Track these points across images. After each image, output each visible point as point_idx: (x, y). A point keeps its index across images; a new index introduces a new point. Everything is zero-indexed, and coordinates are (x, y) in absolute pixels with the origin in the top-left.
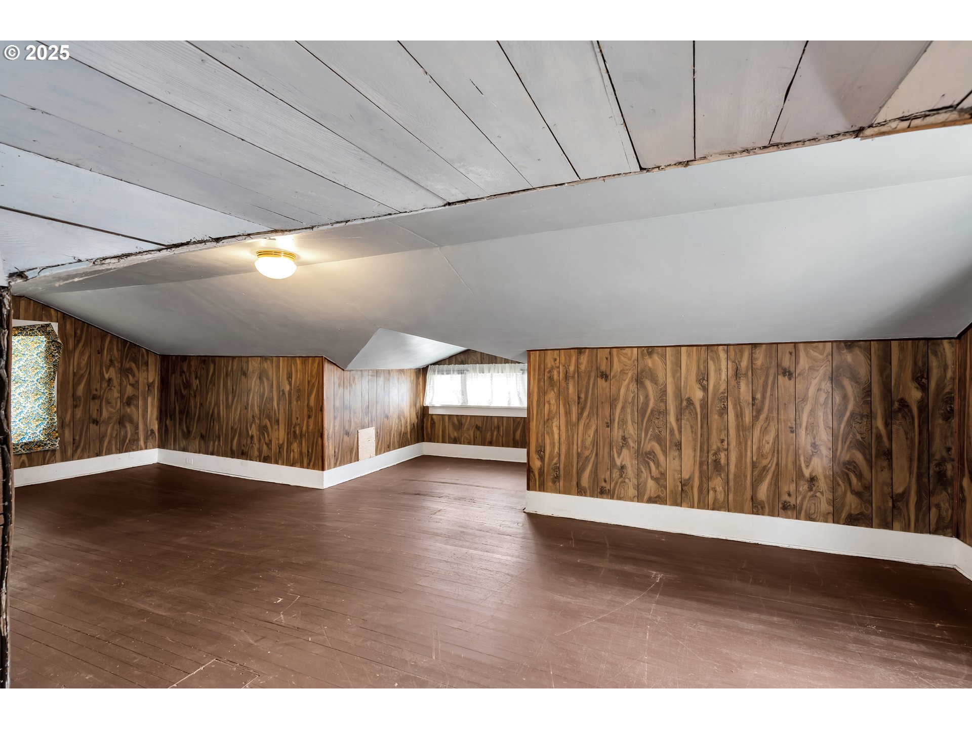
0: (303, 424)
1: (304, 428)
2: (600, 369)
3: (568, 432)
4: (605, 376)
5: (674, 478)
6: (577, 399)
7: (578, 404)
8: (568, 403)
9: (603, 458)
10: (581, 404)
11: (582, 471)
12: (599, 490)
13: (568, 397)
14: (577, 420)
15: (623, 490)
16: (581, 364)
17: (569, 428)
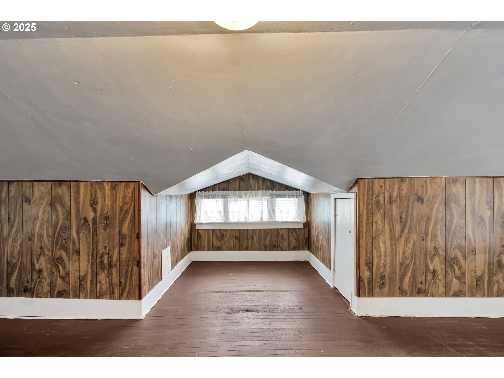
0: (113, 253)
1: (115, 257)
2: (417, 194)
3: (392, 246)
4: (421, 200)
5: (471, 276)
6: (399, 218)
7: (400, 222)
8: (392, 222)
9: (420, 264)
10: (403, 223)
11: (403, 277)
12: (417, 291)
13: (392, 218)
14: (399, 236)
15: (435, 288)
16: (402, 190)
17: (393, 242)
